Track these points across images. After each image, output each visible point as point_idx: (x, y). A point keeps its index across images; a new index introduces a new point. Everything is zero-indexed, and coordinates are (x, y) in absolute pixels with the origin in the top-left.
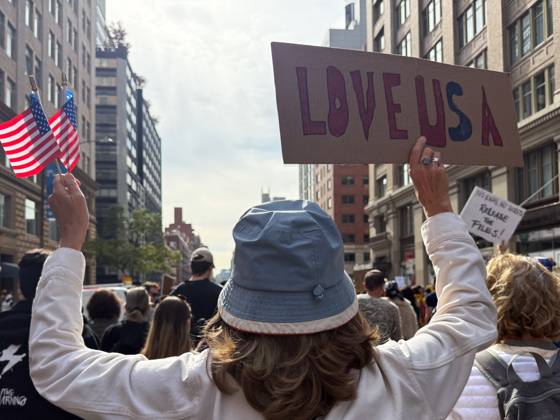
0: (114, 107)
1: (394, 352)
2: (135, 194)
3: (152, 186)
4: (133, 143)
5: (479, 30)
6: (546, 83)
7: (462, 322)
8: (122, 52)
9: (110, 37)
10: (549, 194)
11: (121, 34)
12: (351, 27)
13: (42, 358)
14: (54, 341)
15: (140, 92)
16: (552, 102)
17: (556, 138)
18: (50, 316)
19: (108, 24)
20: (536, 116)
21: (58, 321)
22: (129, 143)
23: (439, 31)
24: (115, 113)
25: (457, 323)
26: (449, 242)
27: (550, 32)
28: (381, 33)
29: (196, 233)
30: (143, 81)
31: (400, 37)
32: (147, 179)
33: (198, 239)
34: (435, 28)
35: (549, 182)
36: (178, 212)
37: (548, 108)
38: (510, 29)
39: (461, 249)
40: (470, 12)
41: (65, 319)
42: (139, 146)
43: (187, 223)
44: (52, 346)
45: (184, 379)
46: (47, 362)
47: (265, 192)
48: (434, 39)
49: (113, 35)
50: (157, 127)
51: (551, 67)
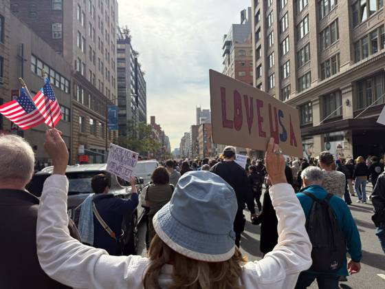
0: (124, 69)
1: (253, 272)
2: (134, 112)
3: (142, 107)
4: (133, 87)
5: (306, 33)
6: (337, 61)
7: (292, 254)
8: (128, 40)
9: (121, 33)
10: (338, 114)
11: (127, 32)
12: (244, 23)
13: (44, 245)
14: (51, 235)
15: (136, 59)
16: (339, 71)
17: (341, 88)
18: (49, 219)
19: (120, 27)
20: (332, 77)
21: (53, 221)
22: (131, 86)
23: (287, 32)
24: (125, 72)
25: (290, 253)
26: (286, 202)
27: (338, 38)
28: (259, 30)
29: (162, 130)
30: (137, 54)
31: (268, 33)
32: (140, 104)
33: (163, 132)
34: (286, 30)
35: (338, 108)
36: (153, 118)
37: (338, 74)
38: (320, 34)
39: (292, 207)
40: (302, 24)
41: (58, 220)
42: (136, 87)
43: (158, 124)
44: (50, 238)
45: (126, 277)
46: (46, 249)
47: (198, 107)
48: (285, 36)
49: (122, 32)
50: (144, 77)
51: (339, 54)
